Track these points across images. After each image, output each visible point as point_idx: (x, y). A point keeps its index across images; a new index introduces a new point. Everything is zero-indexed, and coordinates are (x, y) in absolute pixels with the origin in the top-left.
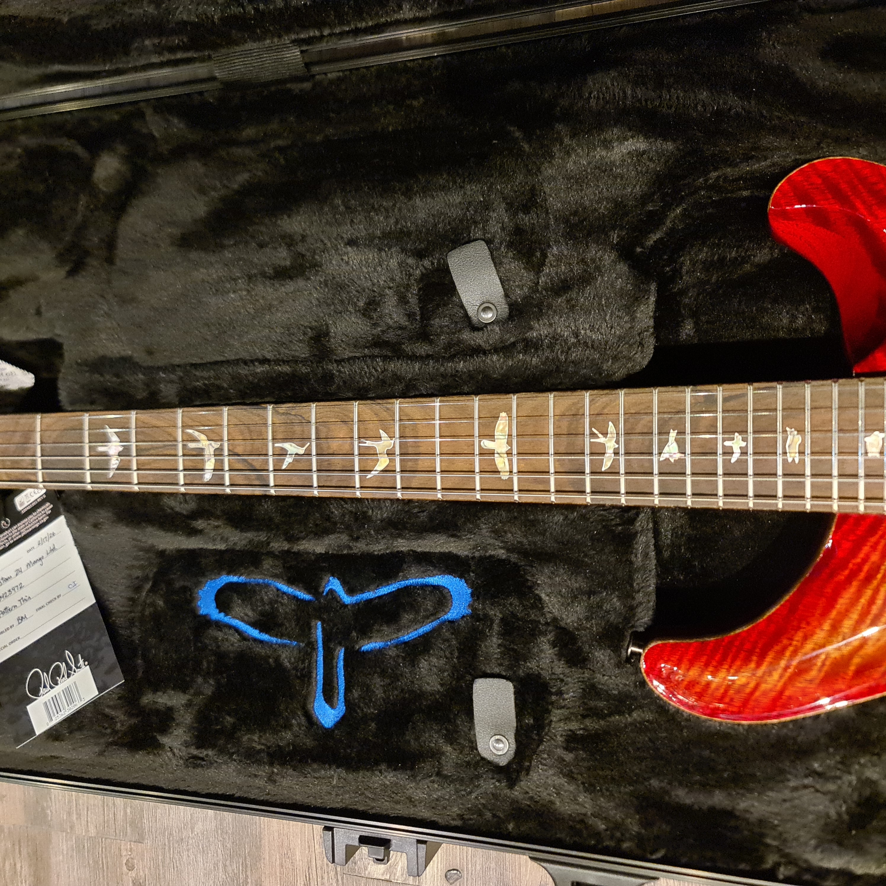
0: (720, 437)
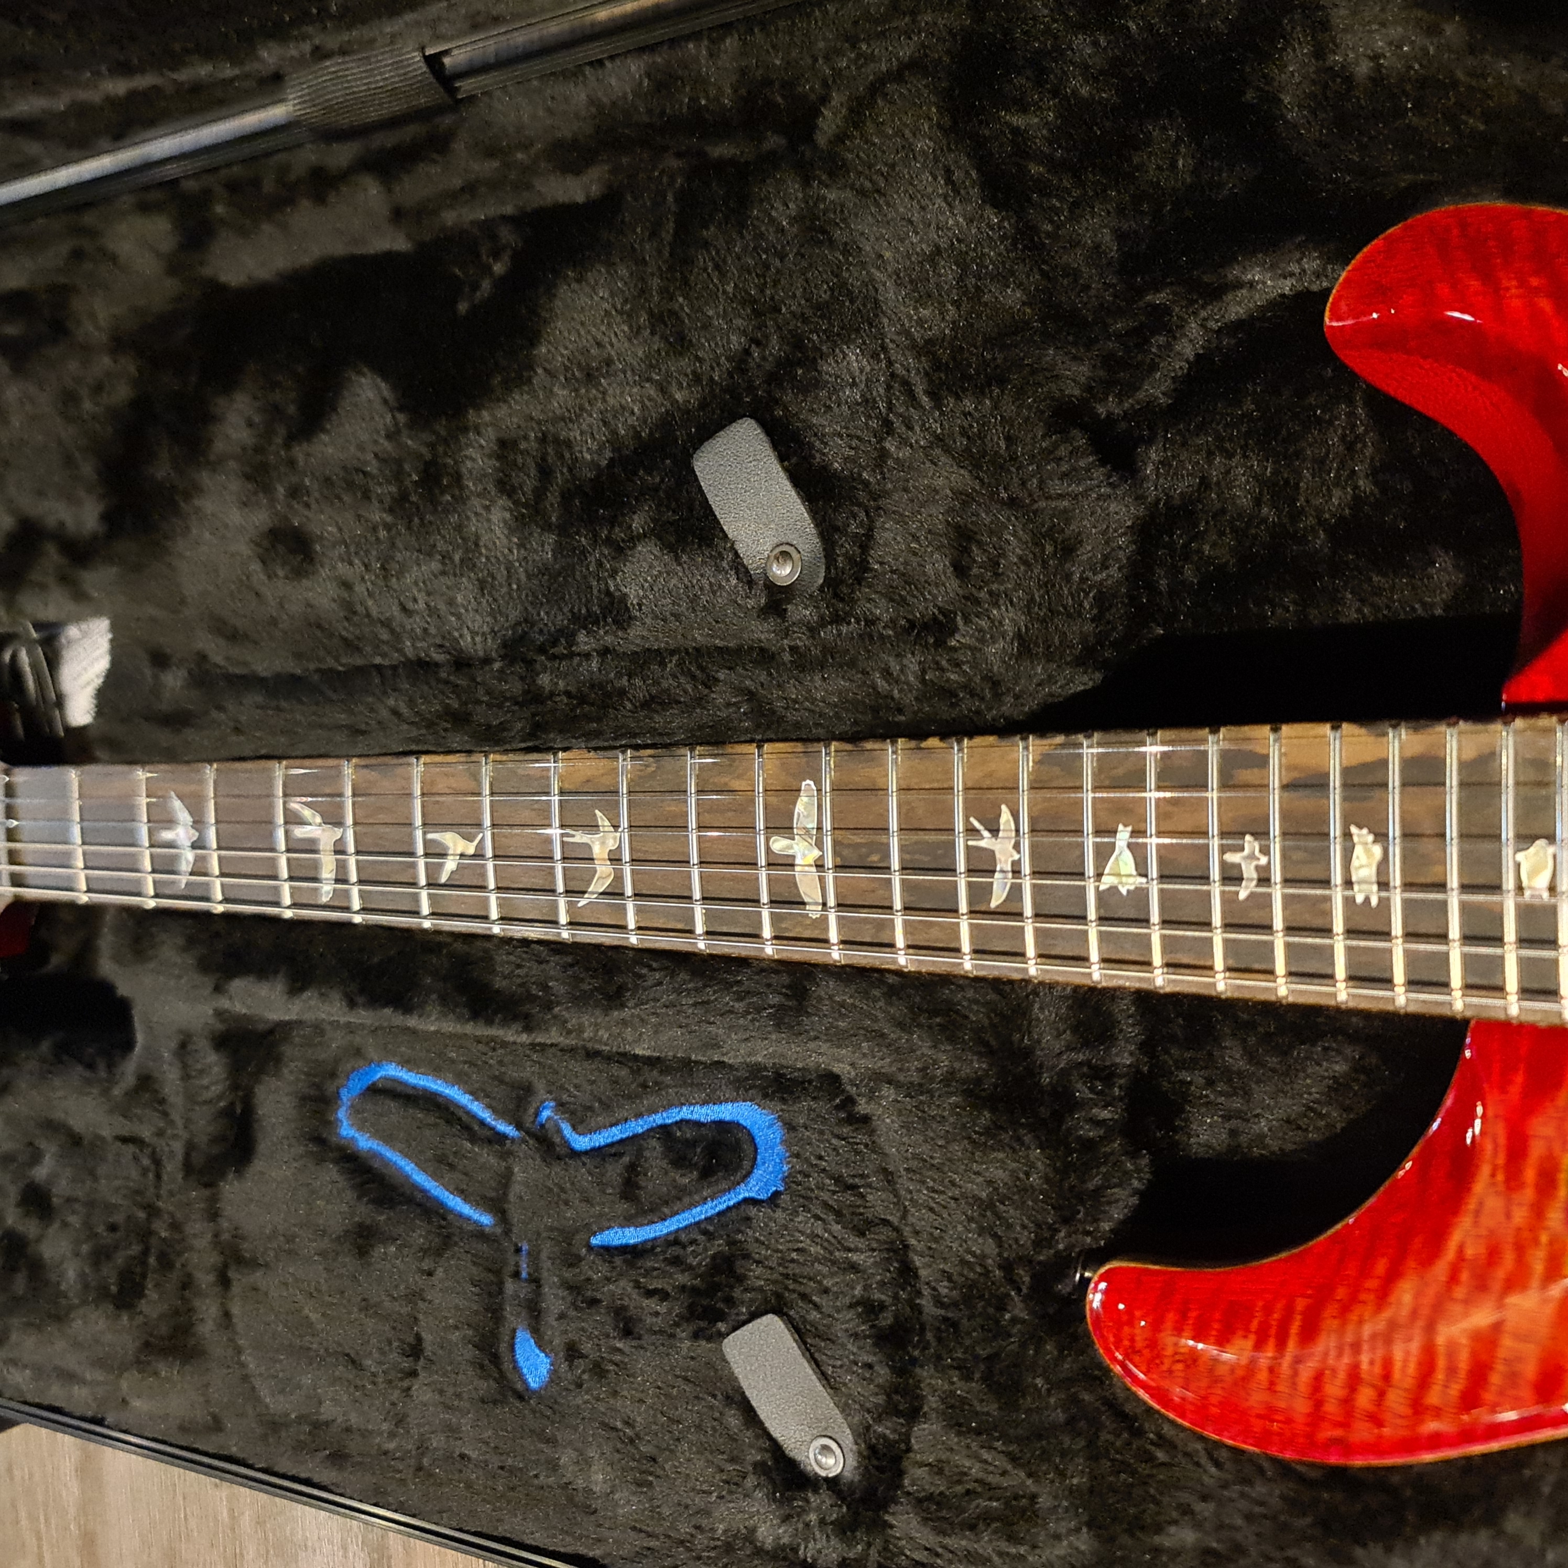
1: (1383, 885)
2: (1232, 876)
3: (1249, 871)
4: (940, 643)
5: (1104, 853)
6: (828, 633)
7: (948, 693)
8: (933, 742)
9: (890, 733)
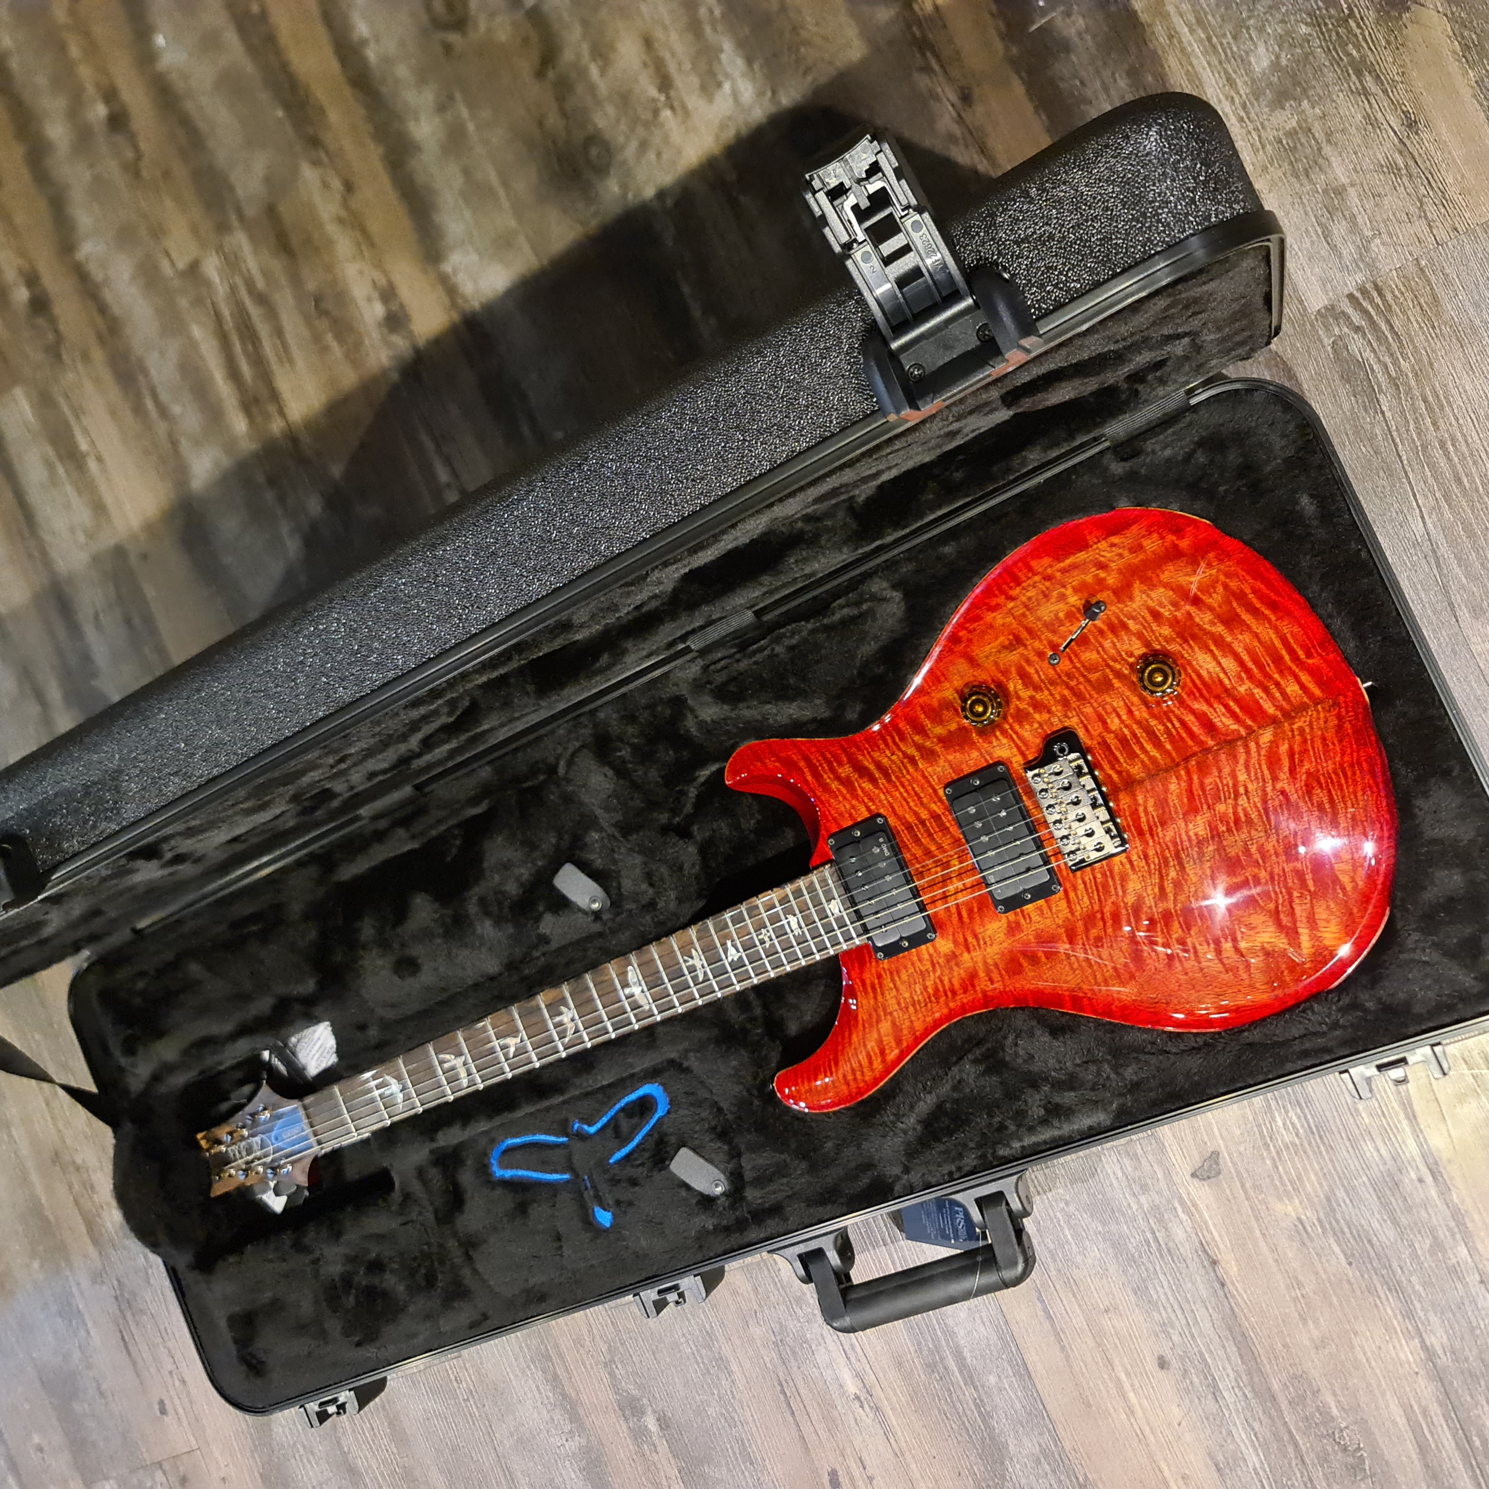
0: (754, 935)
1: (801, 928)
2: (762, 942)
3: (767, 939)
4: (655, 909)
5: (726, 951)
6: (618, 919)
7: (663, 923)
8: (664, 939)
9: (649, 942)
